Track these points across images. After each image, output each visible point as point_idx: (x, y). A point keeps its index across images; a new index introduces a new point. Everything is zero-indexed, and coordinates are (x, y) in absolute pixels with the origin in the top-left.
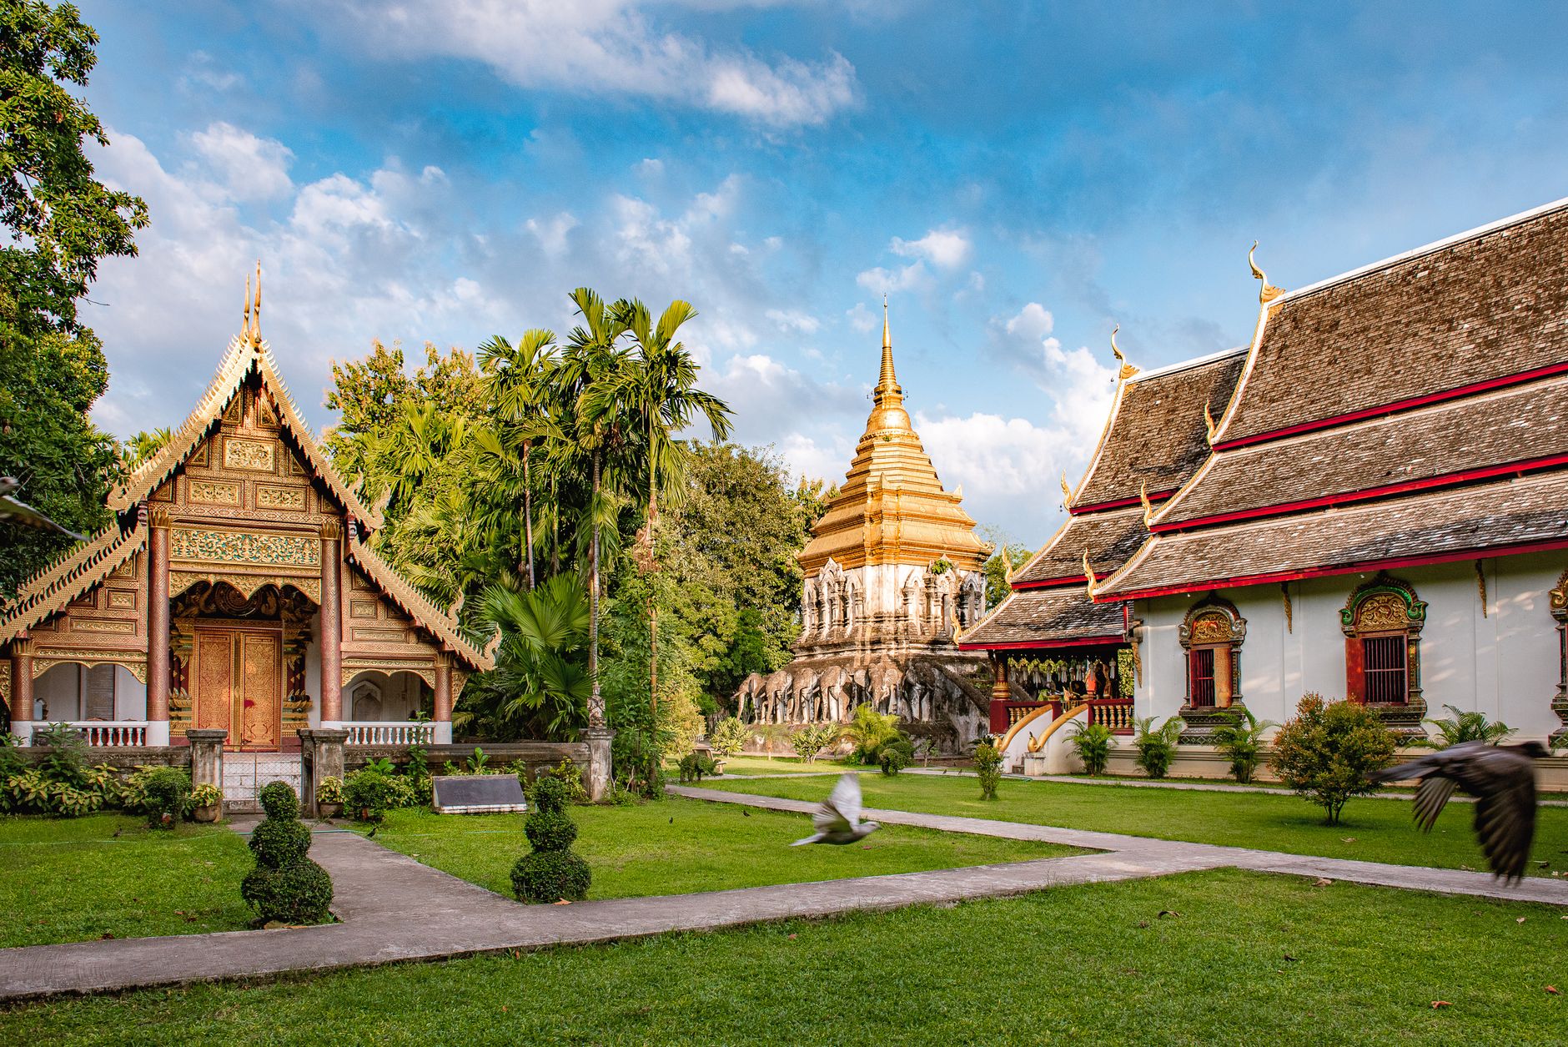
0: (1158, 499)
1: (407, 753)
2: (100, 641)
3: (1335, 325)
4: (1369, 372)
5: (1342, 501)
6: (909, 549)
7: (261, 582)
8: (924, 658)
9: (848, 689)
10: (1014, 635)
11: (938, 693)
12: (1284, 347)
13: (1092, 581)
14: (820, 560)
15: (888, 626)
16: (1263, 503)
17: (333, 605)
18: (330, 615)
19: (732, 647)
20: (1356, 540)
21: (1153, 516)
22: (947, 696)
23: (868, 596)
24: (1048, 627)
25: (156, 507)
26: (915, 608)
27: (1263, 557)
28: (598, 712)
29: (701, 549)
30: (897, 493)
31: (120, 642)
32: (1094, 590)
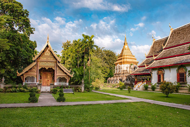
0: (155, 56)
1: (61, 86)
2: (32, 74)
3: (180, 33)
4: (184, 39)
5: (178, 56)
6: (128, 62)
7: (48, 68)
8: (129, 76)
9: (120, 79)
10: (137, 73)
11: (131, 80)
12: (173, 36)
13: (146, 66)
14: (117, 64)
15: (125, 72)
16: (168, 56)
17: (56, 70)
18: (55, 71)
19: (109, 74)
20: (179, 61)
21: (154, 58)
22: (132, 80)
23: (123, 68)
24: (141, 72)
25: (38, 60)
26: (128, 69)
27: (167, 63)
28: (83, 82)
29: (106, 63)
30: (126, 56)
31: (34, 74)
32: (146, 67)
